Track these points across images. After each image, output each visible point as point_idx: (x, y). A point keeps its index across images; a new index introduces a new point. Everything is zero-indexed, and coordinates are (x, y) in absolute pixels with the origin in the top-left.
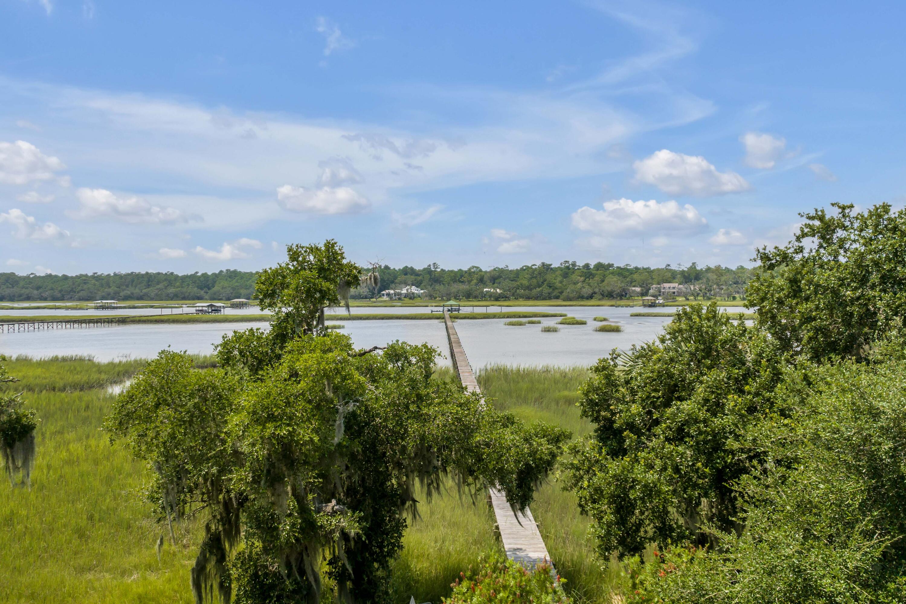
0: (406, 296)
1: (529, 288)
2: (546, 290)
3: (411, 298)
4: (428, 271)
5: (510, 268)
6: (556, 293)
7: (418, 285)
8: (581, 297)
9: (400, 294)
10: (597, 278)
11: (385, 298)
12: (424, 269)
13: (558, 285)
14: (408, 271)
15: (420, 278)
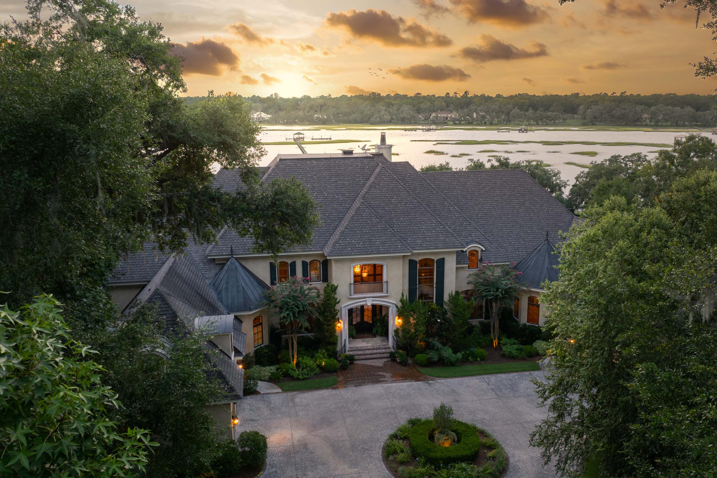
0: (257, 119)
1: (347, 115)
2: (358, 116)
6: (366, 118)
8: (384, 121)
10: (395, 108)
12: (269, 98)
13: (368, 112)
15: (265, 105)
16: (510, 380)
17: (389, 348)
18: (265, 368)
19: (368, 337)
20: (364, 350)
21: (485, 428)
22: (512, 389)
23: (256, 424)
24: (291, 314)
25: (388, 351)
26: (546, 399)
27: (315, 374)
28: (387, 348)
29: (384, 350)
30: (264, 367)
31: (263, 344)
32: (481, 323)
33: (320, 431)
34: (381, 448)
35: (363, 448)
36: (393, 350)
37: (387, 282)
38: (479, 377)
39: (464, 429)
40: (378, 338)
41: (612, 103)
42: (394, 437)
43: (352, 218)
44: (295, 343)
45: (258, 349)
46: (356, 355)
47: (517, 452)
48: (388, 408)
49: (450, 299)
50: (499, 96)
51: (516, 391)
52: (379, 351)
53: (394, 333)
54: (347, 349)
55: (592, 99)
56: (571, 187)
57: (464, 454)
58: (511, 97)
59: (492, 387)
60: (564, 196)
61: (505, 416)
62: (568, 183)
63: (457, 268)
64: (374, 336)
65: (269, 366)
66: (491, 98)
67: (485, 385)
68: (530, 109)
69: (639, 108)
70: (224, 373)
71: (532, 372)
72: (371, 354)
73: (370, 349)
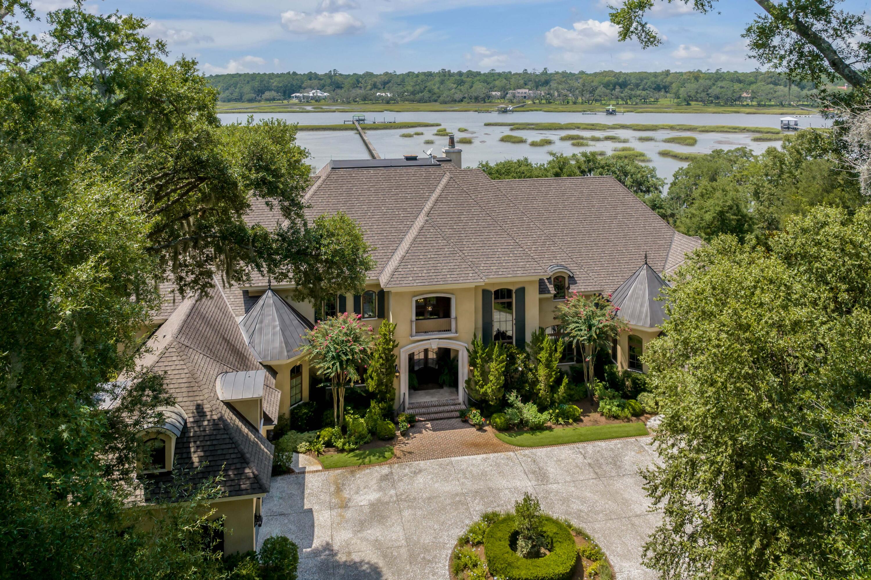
0: (313, 98)
1: (413, 93)
2: (426, 94)
3: (316, 101)
4: (329, 76)
5: (398, 73)
6: (434, 97)
7: (322, 88)
8: (454, 101)
9: (308, 97)
11: (295, 101)
12: (326, 74)
13: (436, 90)
14: (311, 76)
15: (322, 82)
16: (612, 450)
17: (459, 404)
18: (302, 435)
19: (432, 388)
20: (428, 407)
21: (582, 526)
22: (615, 464)
23: (286, 521)
24: (338, 364)
25: (457, 407)
26: (658, 500)
27: (365, 443)
28: (456, 404)
29: (452, 407)
30: (302, 433)
31: (301, 400)
32: (572, 367)
33: (369, 532)
34: (448, 558)
35: (424, 558)
36: (463, 407)
37: (456, 318)
38: (572, 446)
39: (555, 531)
40: (445, 388)
41: (707, 81)
42: (464, 541)
43: (414, 240)
44: (342, 400)
45: (295, 409)
46: (417, 415)
47: (626, 564)
48: (457, 495)
49: (533, 339)
50: (582, 73)
51: (620, 467)
52: (446, 408)
53: (465, 385)
54: (407, 405)
55: (685, 77)
56: (669, 186)
57: (556, 572)
58: (596, 74)
59: (589, 461)
60: (662, 196)
61: (607, 506)
62: (666, 181)
63: (541, 300)
64: (441, 386)
65: (308, 431)
66: (574, 75)
67: (580, 459)
68: (617, 87)
69: (737, 86)
70: (248, 455)
71: (639, 438)
72: (436, 413)
73: (435, 406)
